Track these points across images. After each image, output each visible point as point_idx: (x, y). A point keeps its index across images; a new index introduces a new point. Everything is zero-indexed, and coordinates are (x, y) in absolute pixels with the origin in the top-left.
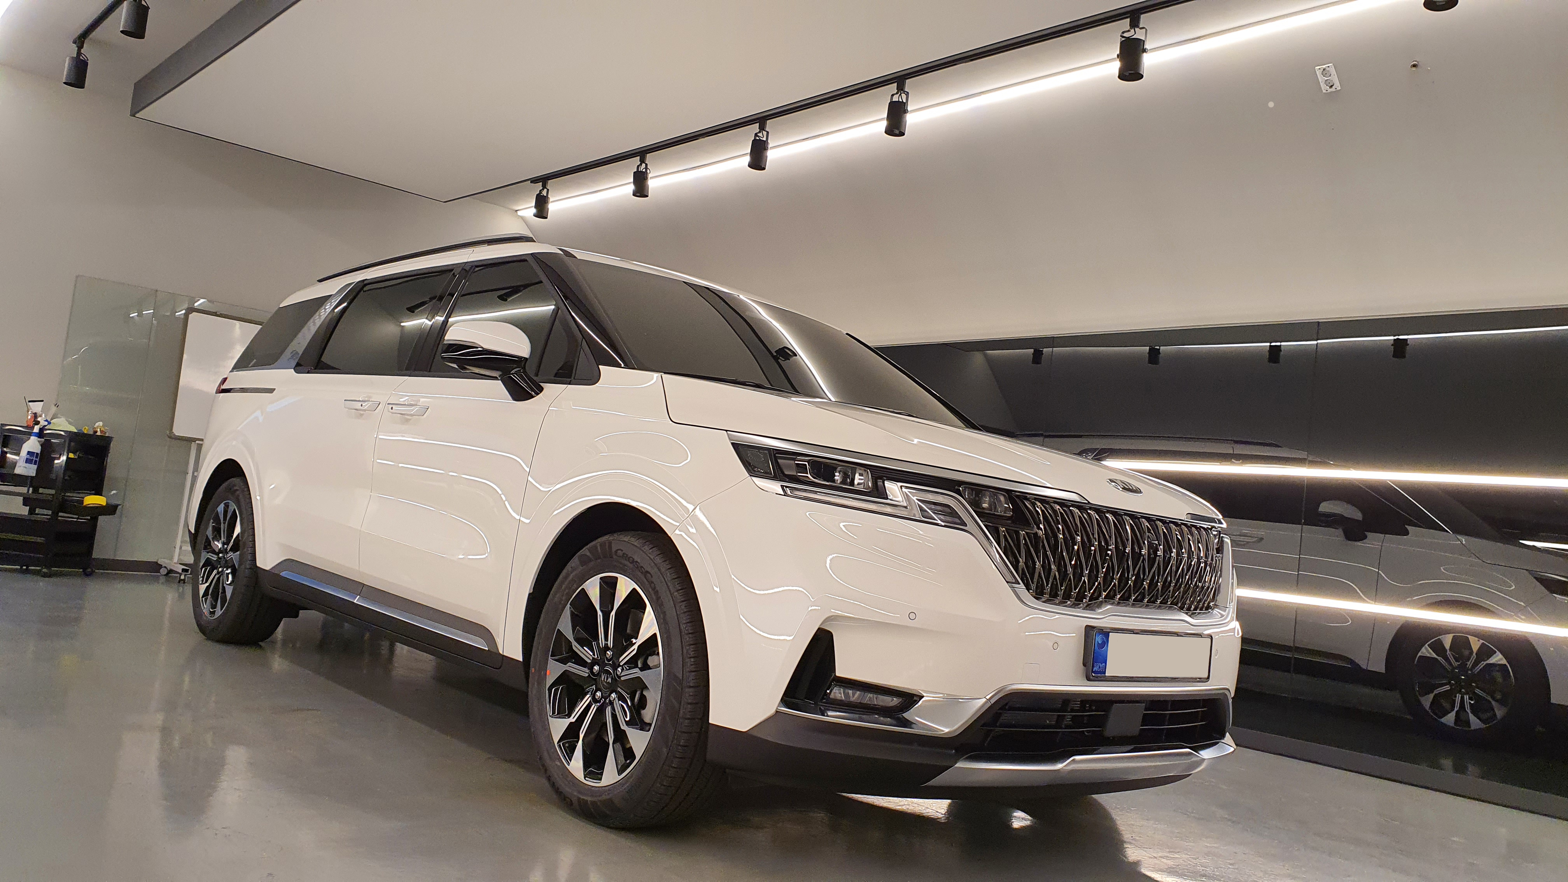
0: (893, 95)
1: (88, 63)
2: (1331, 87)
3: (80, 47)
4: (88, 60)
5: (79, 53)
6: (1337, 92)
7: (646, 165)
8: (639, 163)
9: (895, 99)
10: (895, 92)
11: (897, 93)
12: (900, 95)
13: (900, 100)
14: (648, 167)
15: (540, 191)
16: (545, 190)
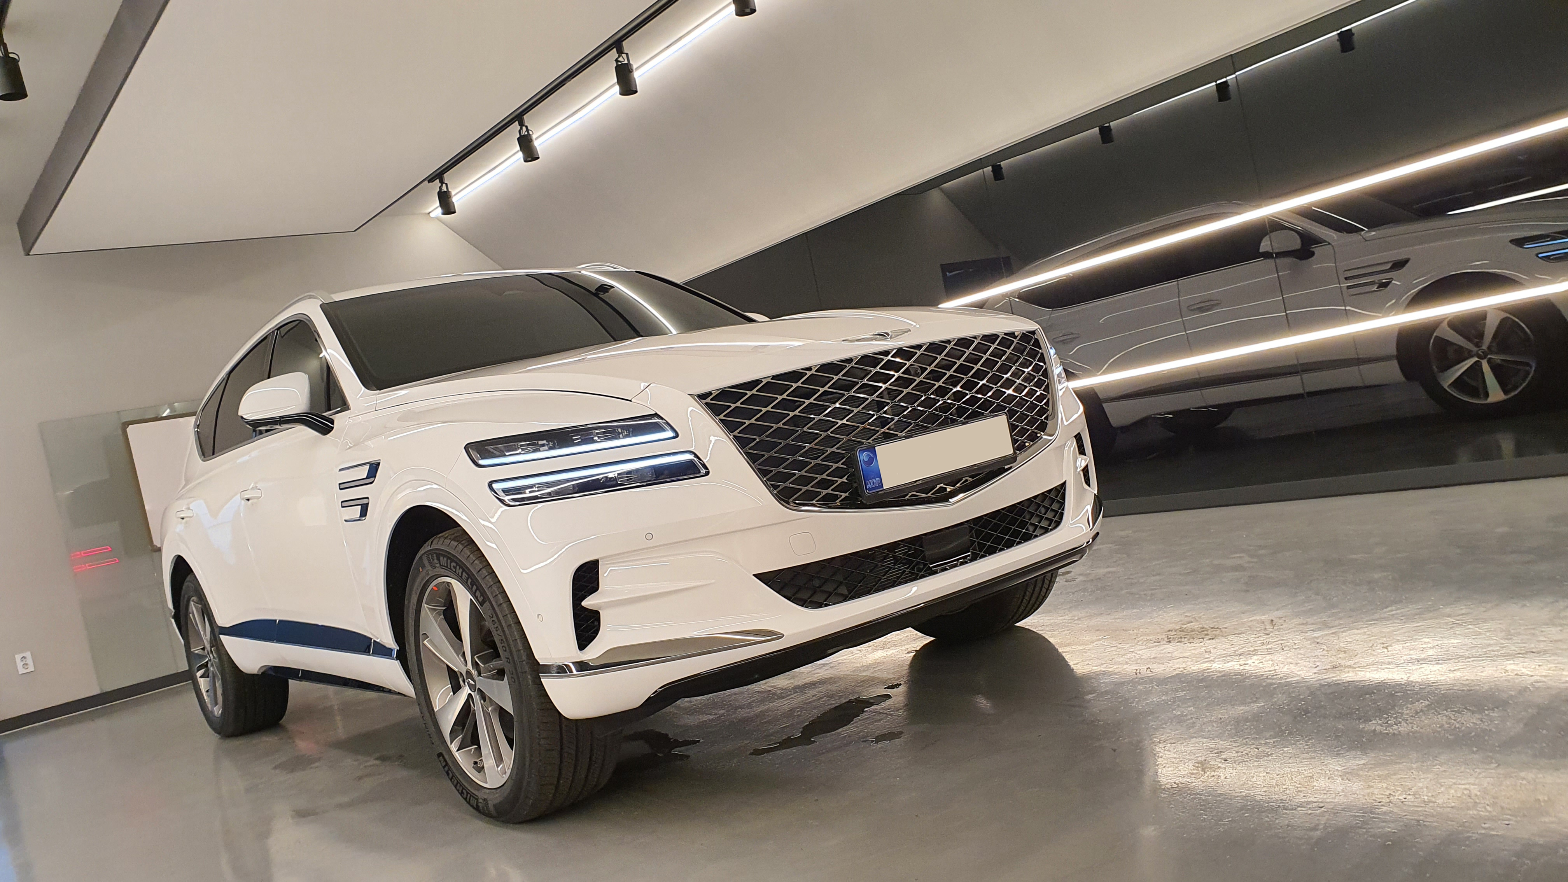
7: (527, 127)
8: (519, 127)
14: (529, 128)
15: (440, 188)
16: (444, 185)
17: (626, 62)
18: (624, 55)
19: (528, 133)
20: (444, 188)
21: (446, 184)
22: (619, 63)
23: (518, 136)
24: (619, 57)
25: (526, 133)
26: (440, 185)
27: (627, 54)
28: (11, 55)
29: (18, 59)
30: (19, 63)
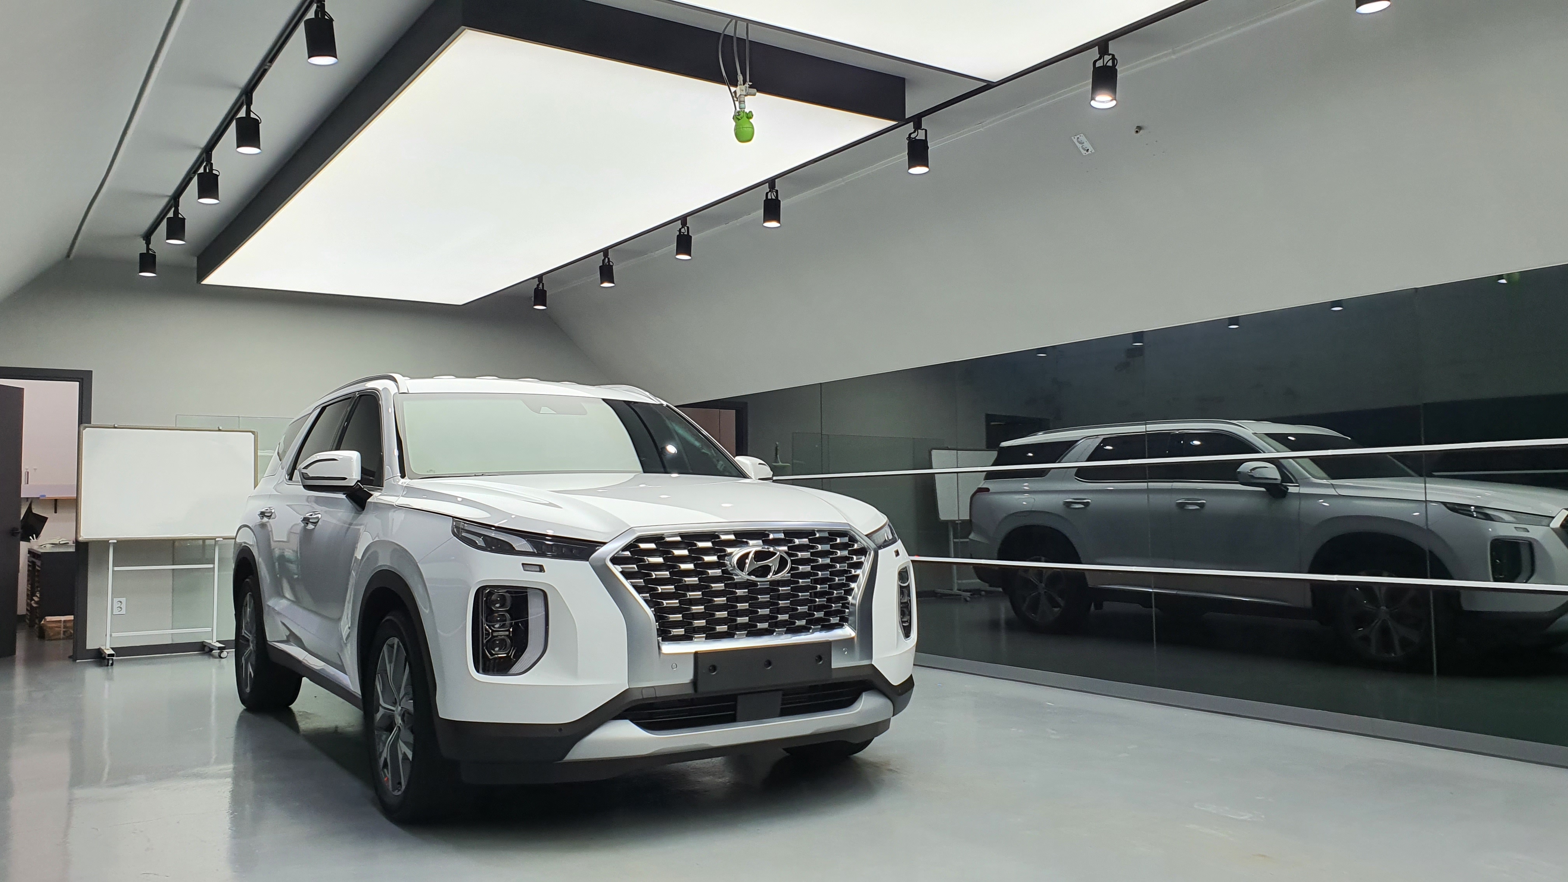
0: (767, 194)
1: (155, 255)
2: (1088, 150)
3: (148, 242)
4: (155, 253)
5: (148, 249)
6: (1092, 153)
7: (609, 259)
8: (603, 258)
9: (769, 197)
10: (768, 191)
11: (770, 191)
12: (773, 191)
13: (774, 198)
14: (611, 260)
15: (538, 285)
16: (541, 284)
17: (686, 233)
18: (686, 228)
19: (609, 264)
20: (541, 286)
21: (543, 284)
22: (682, 233)
23: (601, 264)
24: (682, 227)
25: (607, 264)
26: (538, 283)
27: (688, 228)
28: (214, 172)
29: (218, 174)
30: (219, 177)
